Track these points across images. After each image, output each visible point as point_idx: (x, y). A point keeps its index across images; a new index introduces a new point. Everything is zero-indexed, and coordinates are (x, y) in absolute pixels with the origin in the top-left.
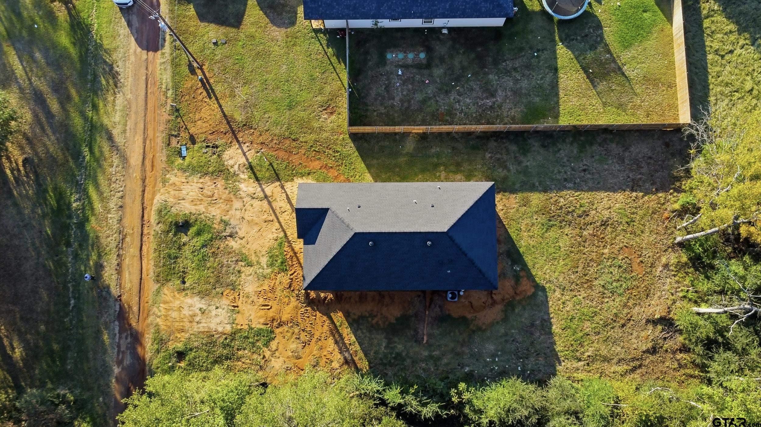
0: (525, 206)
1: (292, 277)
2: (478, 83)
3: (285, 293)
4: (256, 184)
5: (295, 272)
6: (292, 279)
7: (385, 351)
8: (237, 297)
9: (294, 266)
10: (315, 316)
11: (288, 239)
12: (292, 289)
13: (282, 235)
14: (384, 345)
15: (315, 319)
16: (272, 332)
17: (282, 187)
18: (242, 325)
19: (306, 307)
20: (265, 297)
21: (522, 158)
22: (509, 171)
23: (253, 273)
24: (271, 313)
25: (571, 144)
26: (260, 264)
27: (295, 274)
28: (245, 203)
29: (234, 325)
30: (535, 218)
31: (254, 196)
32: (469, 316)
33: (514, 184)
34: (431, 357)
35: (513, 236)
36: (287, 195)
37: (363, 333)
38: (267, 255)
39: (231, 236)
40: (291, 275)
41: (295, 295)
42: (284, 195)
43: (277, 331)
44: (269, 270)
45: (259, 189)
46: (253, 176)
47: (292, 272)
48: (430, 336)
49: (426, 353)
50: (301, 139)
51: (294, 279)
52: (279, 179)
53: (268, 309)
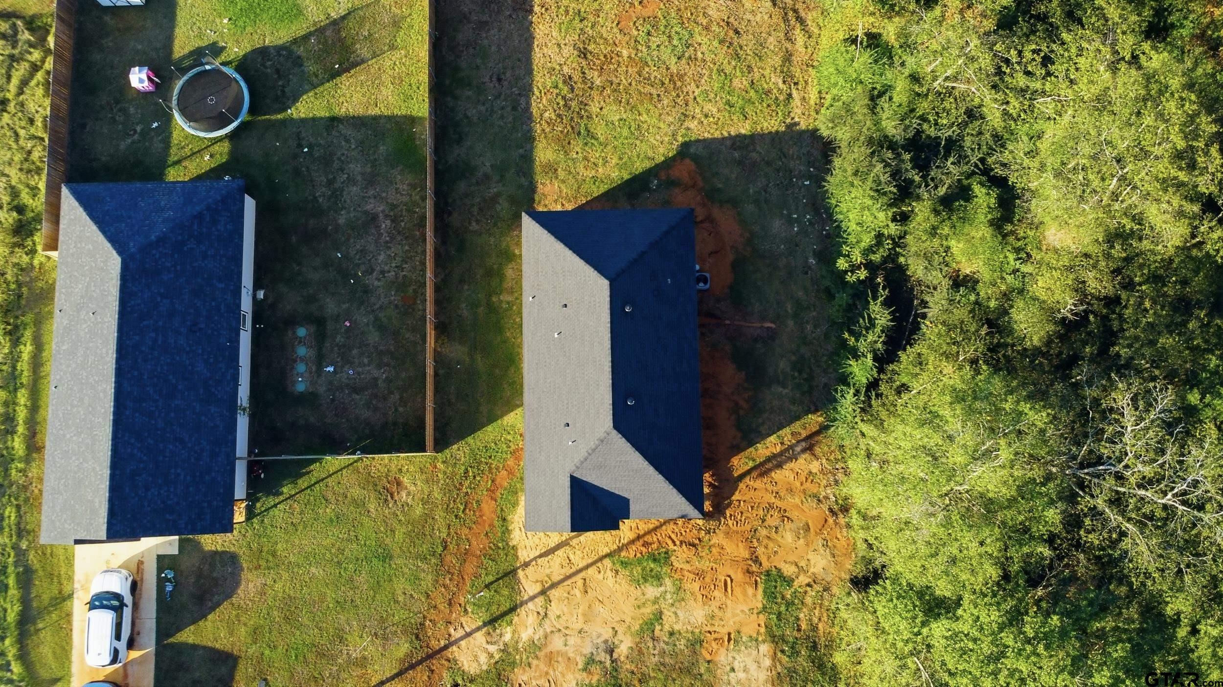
0: (556, 170)
1: (678, 543)
2: (352, 241)
3: (704, 554)
4: (522, 611)
5: (670, 537)
6: (681, 542)
7: (790, 388)
8: (714, 636)
9: (660, 538)
10: (739, 501)
11: (615, 551)
12: (697, 542)
13: (607, 562)
14: (781, 389)
15: (744, 501)
16: (768, 574)
17: (526, 565)
18: (759, 625)
19: (725, 518)
20: (713, 587)
21: (480, 174)
22: (498, 195)
23: (673, 609)
24: (738, 576)
25: (456, 98)
26: (658, 598)
27: (673, 536)
28: (554, 629)
29: (760, 639)
30: (575, 156)
31: (543, 614)
32: (731, 257)
33: (521, 186)
34: (796, 316)
35: (603, 188)
36: (541, 556)
37: (763, 423)
38: (643, 587)
39: (611, 652)
40: (675, 545)
41: (707, 537)
42: (539, 561)
43: (766, 564)
44: (668, 581)
45: (530, 605)
46: (508, 618)
47: (670, 542)
48: (763, 319)
49: (791, 323)
50: (444, 535)
51: (681, 538)
52: (513, 572)
53: (732, 581)
